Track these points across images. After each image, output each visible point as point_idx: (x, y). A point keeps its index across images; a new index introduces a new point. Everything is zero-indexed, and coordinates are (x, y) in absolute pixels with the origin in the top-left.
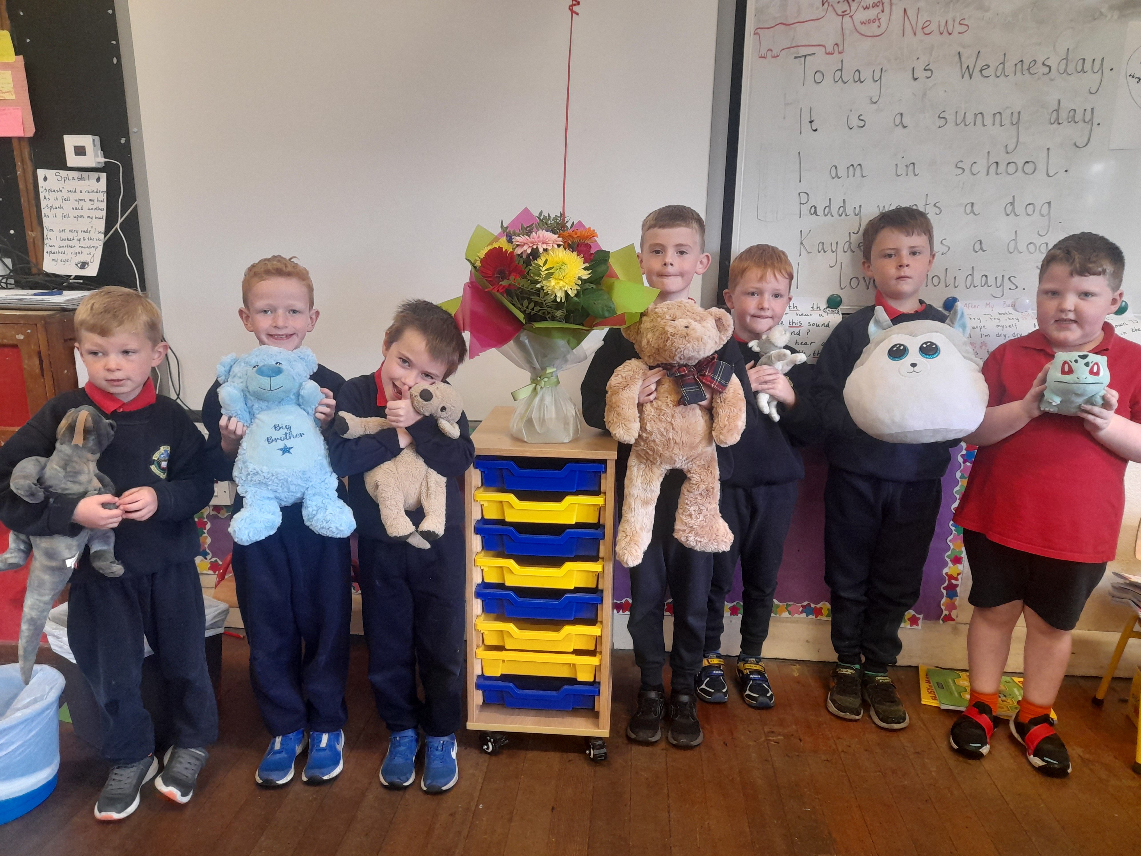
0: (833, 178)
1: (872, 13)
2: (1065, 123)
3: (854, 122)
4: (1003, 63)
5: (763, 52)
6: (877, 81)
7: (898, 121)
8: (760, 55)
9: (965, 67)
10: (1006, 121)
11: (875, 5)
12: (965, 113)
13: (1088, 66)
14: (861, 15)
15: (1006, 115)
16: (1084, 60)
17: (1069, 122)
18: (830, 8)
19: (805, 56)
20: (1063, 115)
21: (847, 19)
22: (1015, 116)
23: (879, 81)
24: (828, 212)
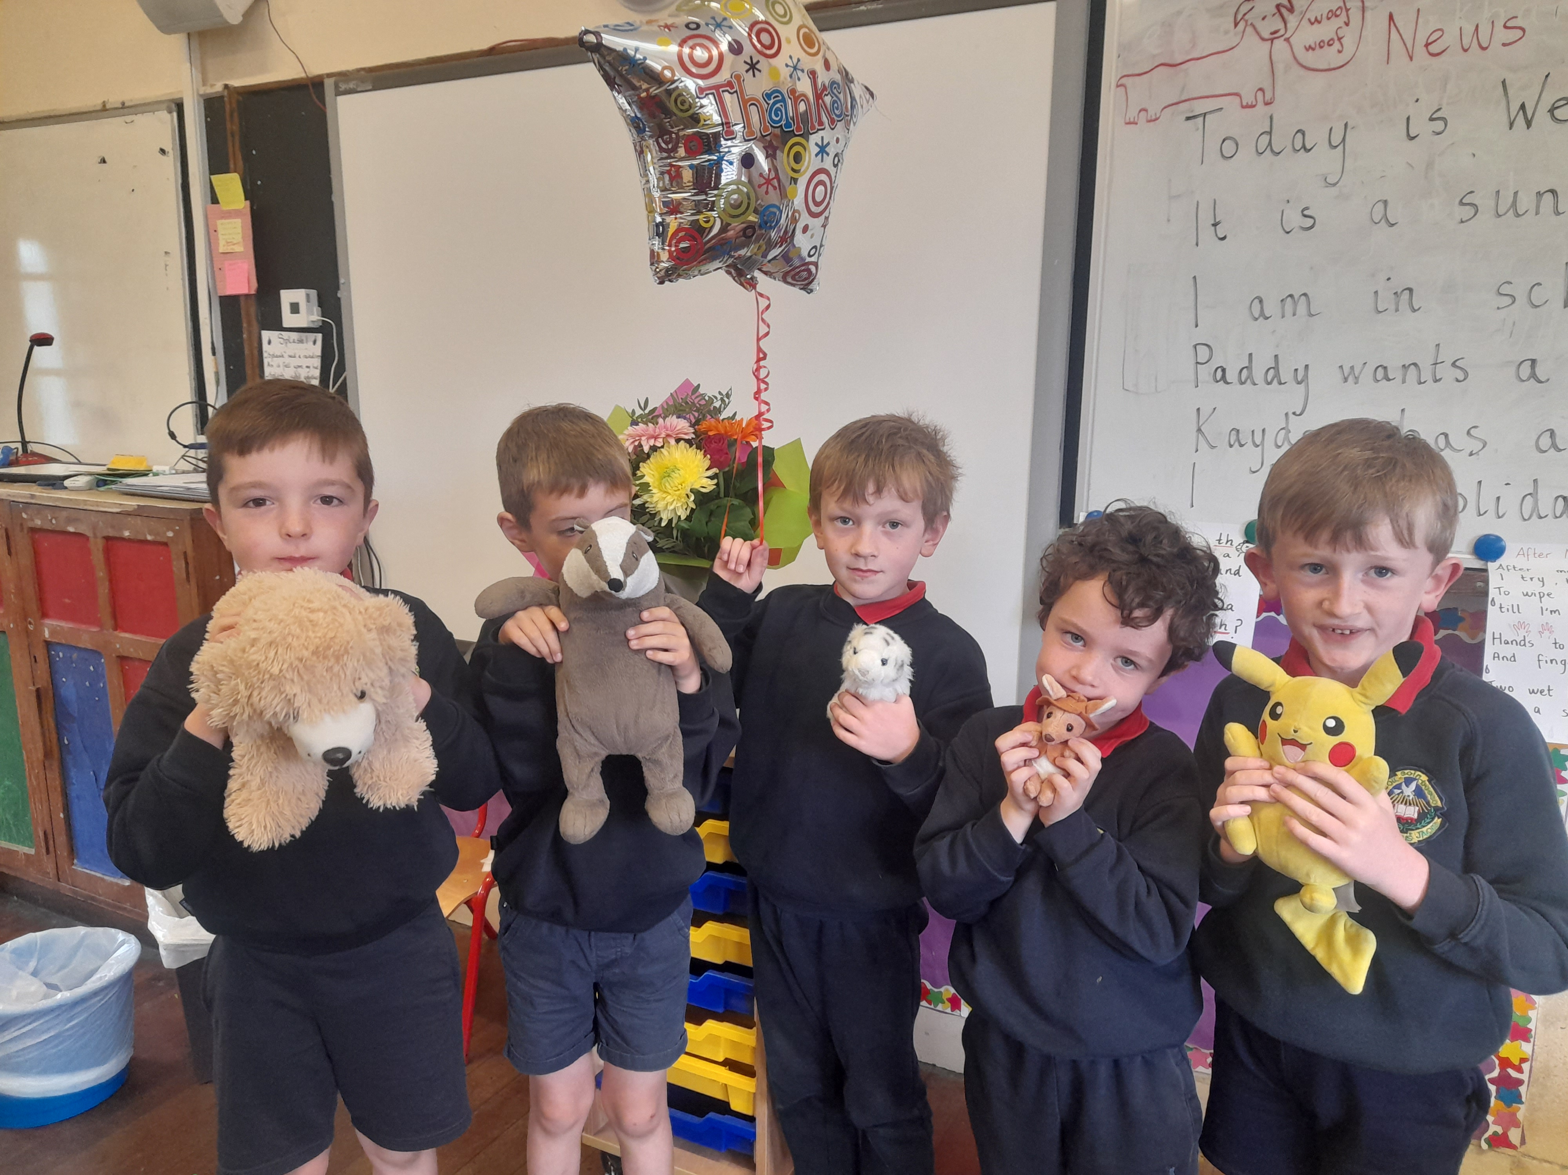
0: (1256, 319)
1: (1326, 31)
3: (1294, 219)
5: (1132, 114)
6: (1336, 147)
7: (1378, 215)
8: (1128, 121)
9: (1515, 107)
11: (1333, 14)
12: (1516, 193)
14: (1306, 35)
18: (1249, 29)
19: (1205, 114)
21: (1279, 44)
23: (1341, 147)
24: (1246, 377)
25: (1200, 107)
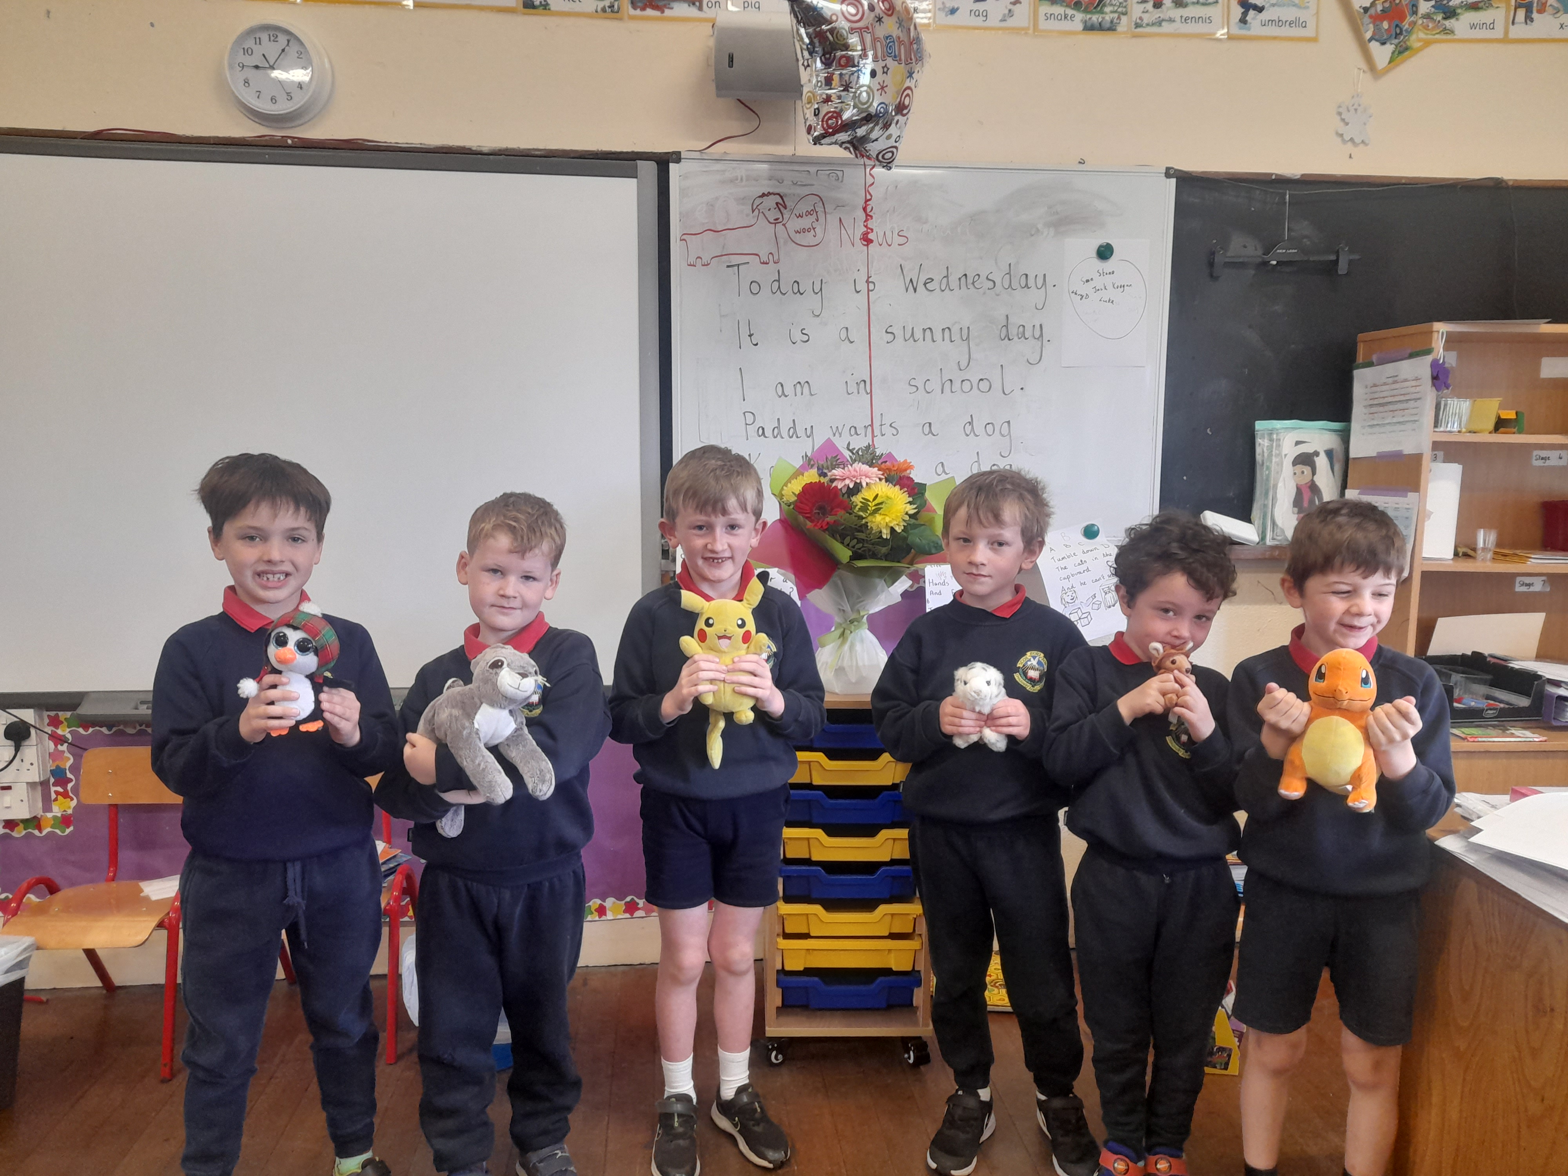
0: (780, 397)
1: (806, 222)
2: (1016, 338)
3: (798, 336)
4: (947, 277)
5: (692, 260)
6: (817, 293)
7: (843, 336)
8: (689, 263)
9: (908, 281)
10: (956, 336)
11: (809, 213)
12: (913, 328)
13: (1031, 282)
14: (794, 224)
15: (955, 330)
16: (1027, 275)
17: (1019, 338)
18: (761, 214)
19: (738, 265)
20: (1013, 331)
21: (779, 226)
22: (965, 332)
23: (820, 293)
24: (777, 432)
25: (736, 260)
